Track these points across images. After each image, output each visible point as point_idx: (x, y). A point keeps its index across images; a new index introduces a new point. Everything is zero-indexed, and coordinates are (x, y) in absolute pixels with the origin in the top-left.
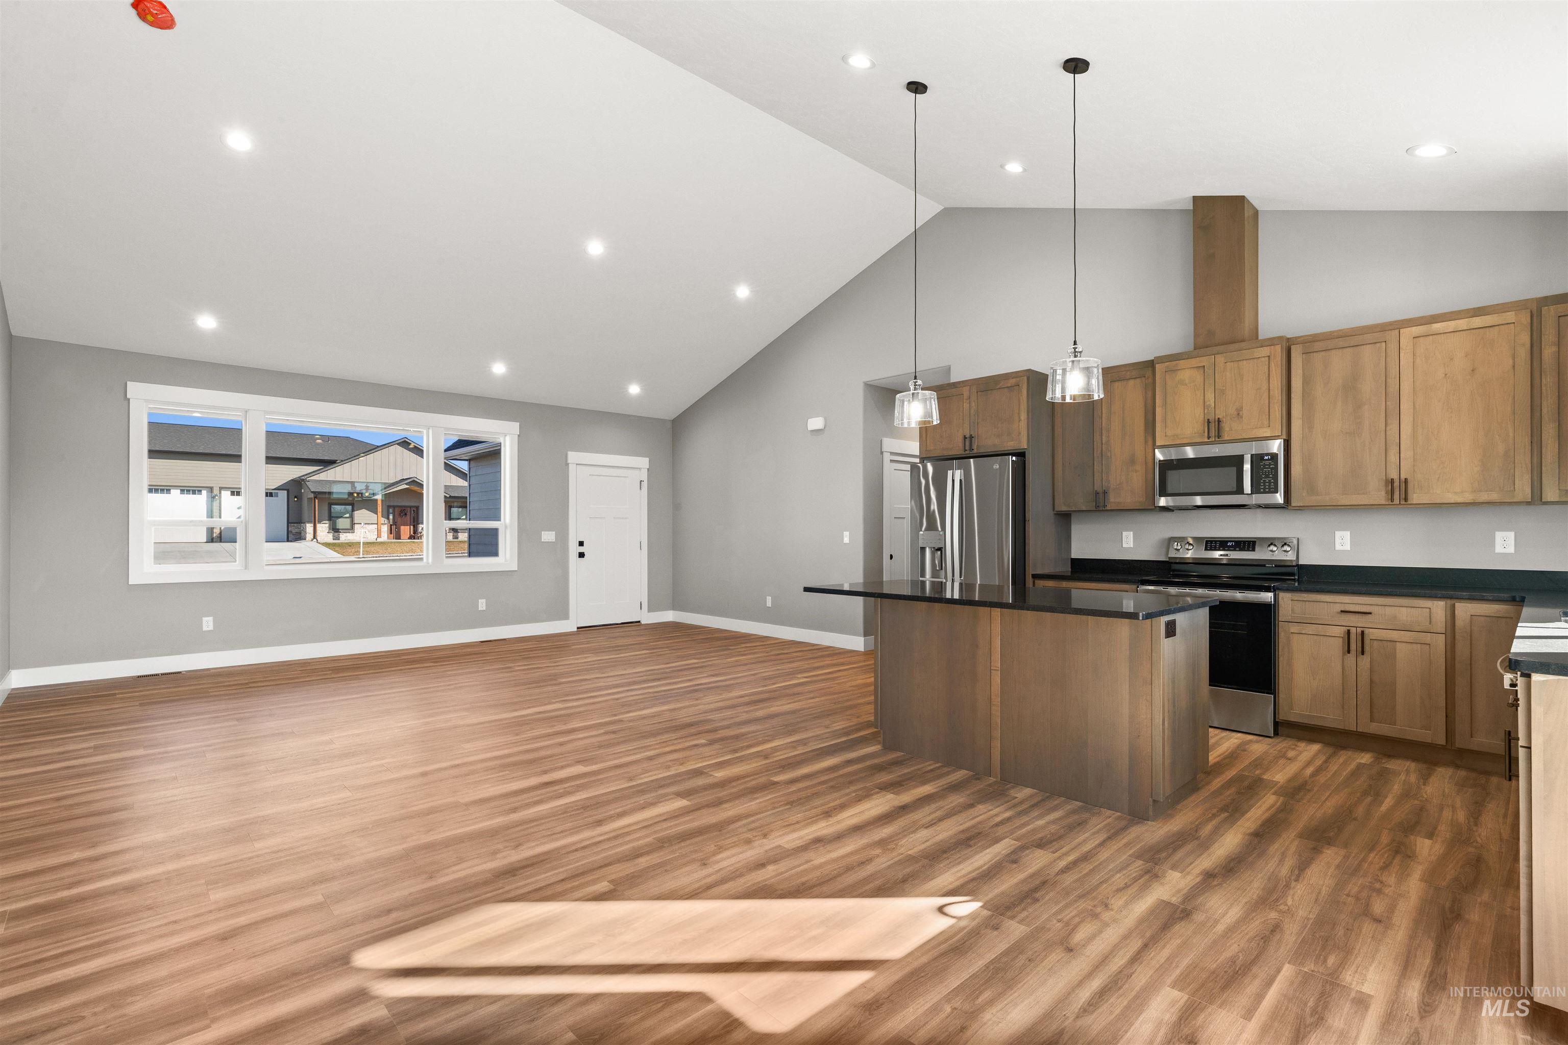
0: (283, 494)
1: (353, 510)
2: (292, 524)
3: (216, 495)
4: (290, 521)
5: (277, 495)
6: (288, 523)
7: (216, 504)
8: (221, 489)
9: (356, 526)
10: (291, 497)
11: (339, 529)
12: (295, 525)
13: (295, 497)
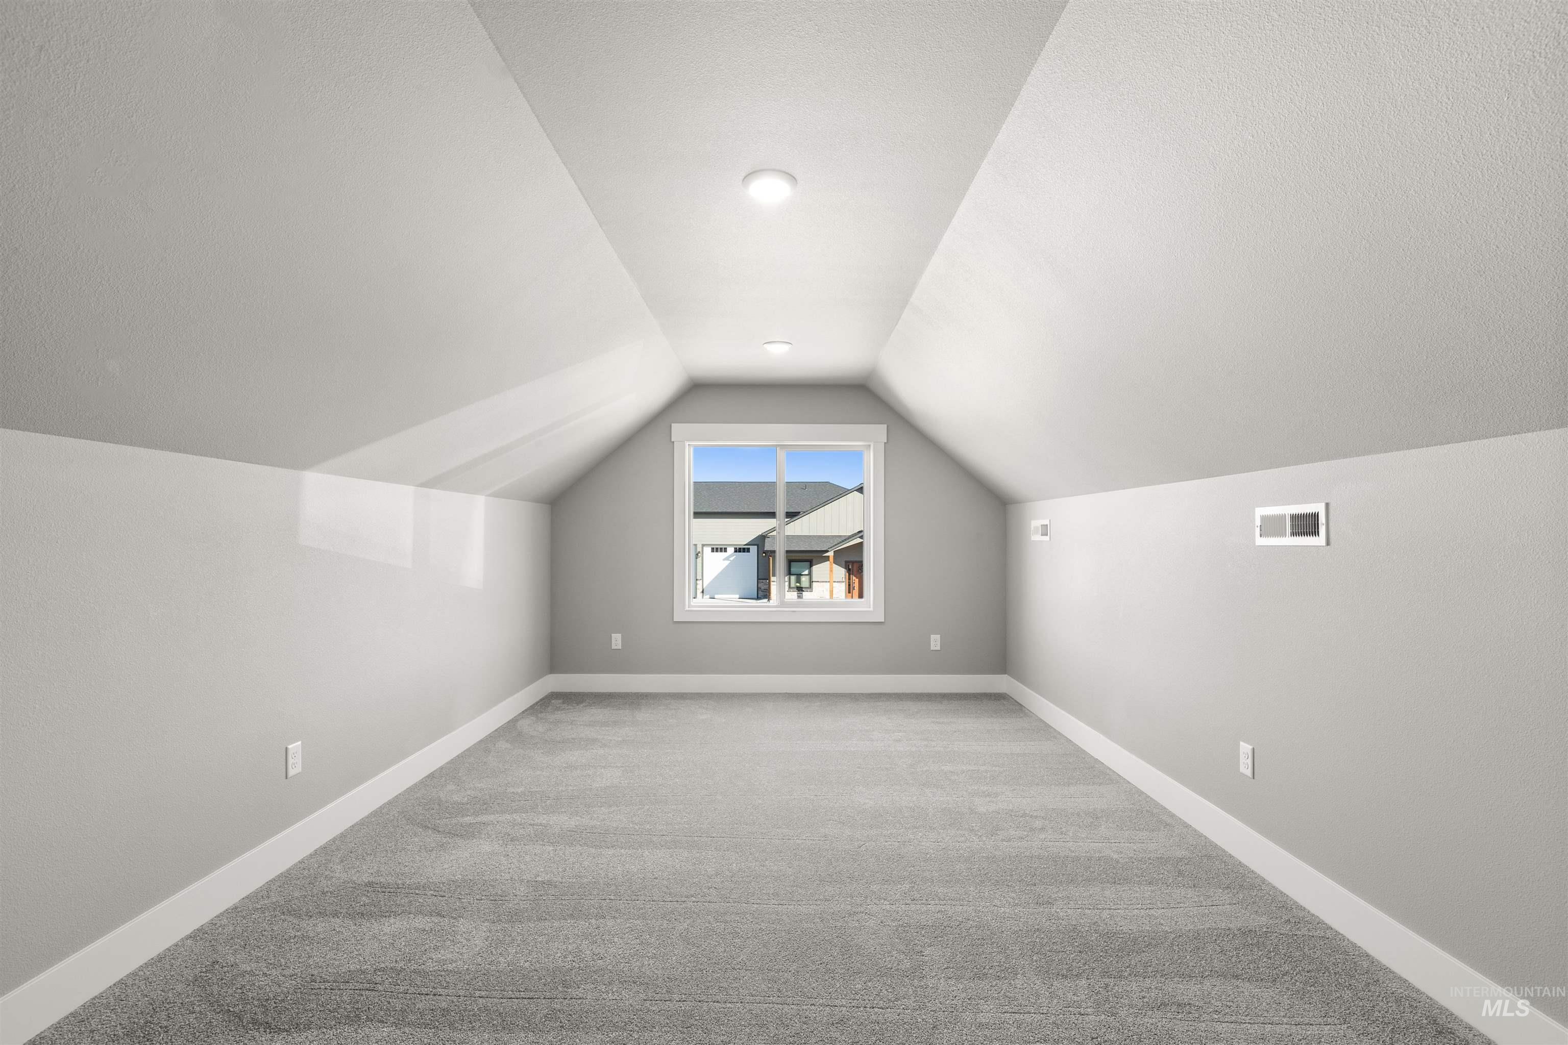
0: (754, 549)
1: (811, 566)
2: (761, 581)
3: (699, 552)
4: (759, 577)
5: (748, 550)
6: (758, 579)
7: (699, 560)
8: (703, 545)
9: (814, 584)
10: (761, 552)
11: (802, 588)
12: (764, 581)
13: (764, 553)
